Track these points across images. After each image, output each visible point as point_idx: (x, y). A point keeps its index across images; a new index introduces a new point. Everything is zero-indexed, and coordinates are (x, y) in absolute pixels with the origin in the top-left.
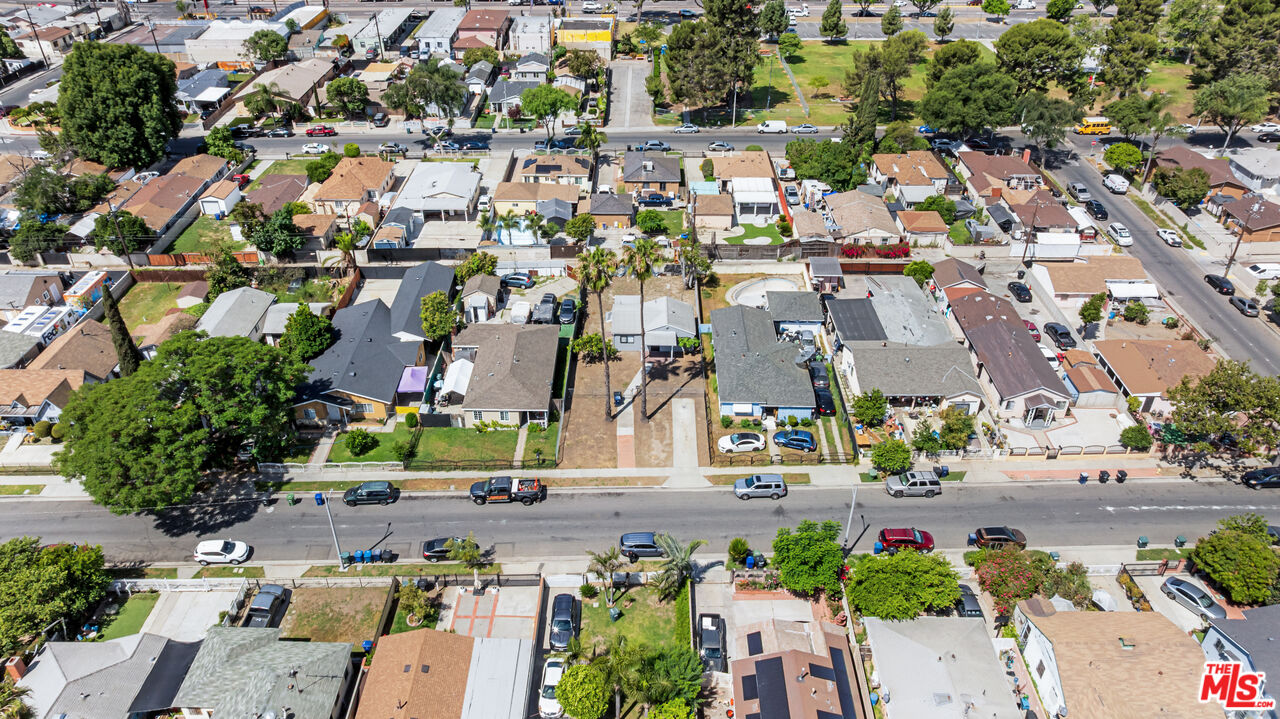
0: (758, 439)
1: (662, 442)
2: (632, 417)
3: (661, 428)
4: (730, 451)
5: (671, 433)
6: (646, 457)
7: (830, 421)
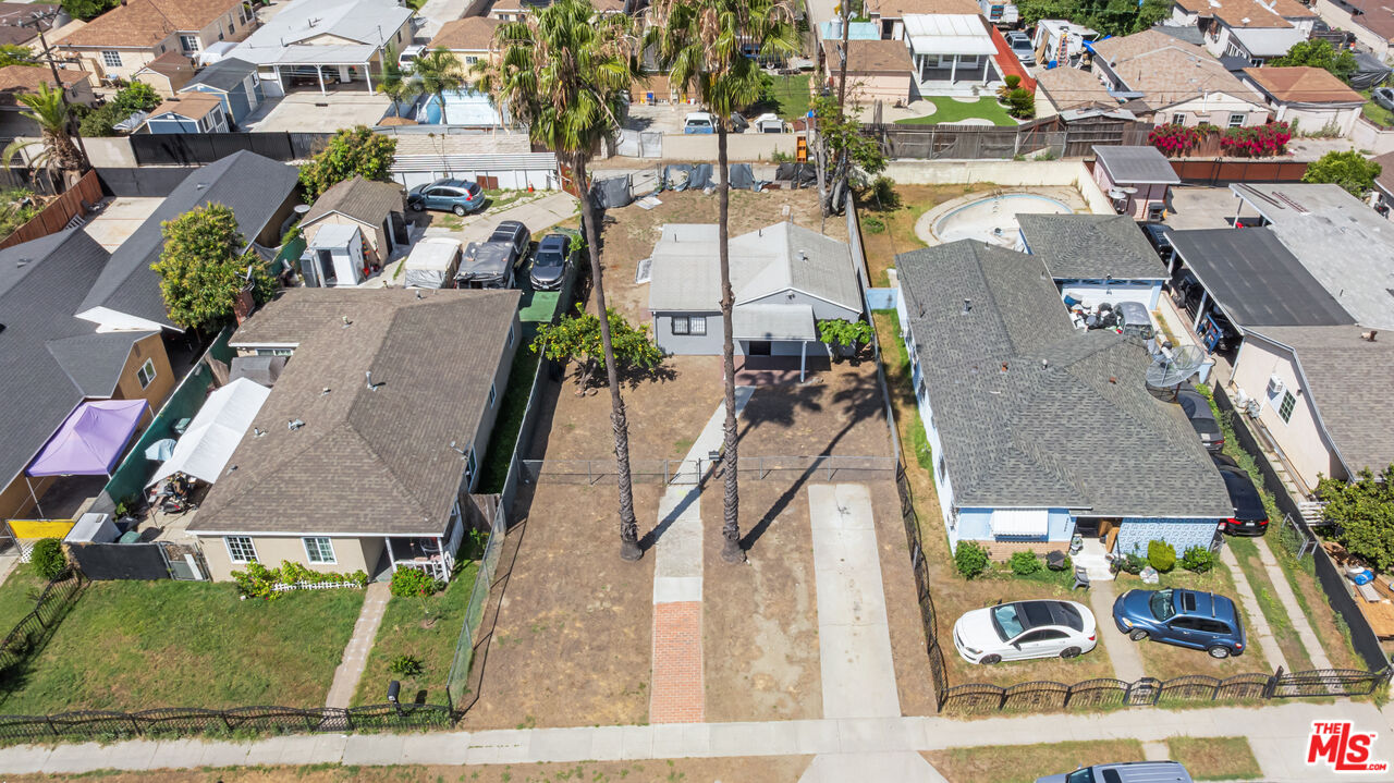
0: (1078, 626)
1: (784, 626)
2: (699, 540)
3: (782, 579)
4: (994, 659)
5: (812, 596)
6: (739, 681)
7: (1254, 551)
